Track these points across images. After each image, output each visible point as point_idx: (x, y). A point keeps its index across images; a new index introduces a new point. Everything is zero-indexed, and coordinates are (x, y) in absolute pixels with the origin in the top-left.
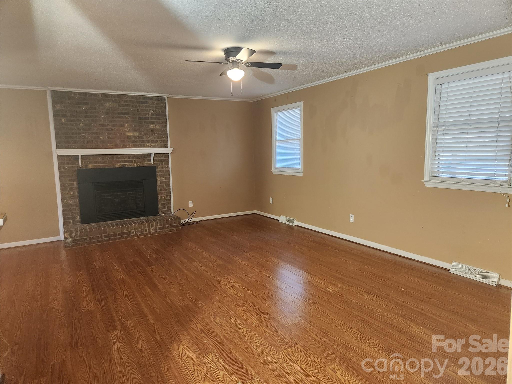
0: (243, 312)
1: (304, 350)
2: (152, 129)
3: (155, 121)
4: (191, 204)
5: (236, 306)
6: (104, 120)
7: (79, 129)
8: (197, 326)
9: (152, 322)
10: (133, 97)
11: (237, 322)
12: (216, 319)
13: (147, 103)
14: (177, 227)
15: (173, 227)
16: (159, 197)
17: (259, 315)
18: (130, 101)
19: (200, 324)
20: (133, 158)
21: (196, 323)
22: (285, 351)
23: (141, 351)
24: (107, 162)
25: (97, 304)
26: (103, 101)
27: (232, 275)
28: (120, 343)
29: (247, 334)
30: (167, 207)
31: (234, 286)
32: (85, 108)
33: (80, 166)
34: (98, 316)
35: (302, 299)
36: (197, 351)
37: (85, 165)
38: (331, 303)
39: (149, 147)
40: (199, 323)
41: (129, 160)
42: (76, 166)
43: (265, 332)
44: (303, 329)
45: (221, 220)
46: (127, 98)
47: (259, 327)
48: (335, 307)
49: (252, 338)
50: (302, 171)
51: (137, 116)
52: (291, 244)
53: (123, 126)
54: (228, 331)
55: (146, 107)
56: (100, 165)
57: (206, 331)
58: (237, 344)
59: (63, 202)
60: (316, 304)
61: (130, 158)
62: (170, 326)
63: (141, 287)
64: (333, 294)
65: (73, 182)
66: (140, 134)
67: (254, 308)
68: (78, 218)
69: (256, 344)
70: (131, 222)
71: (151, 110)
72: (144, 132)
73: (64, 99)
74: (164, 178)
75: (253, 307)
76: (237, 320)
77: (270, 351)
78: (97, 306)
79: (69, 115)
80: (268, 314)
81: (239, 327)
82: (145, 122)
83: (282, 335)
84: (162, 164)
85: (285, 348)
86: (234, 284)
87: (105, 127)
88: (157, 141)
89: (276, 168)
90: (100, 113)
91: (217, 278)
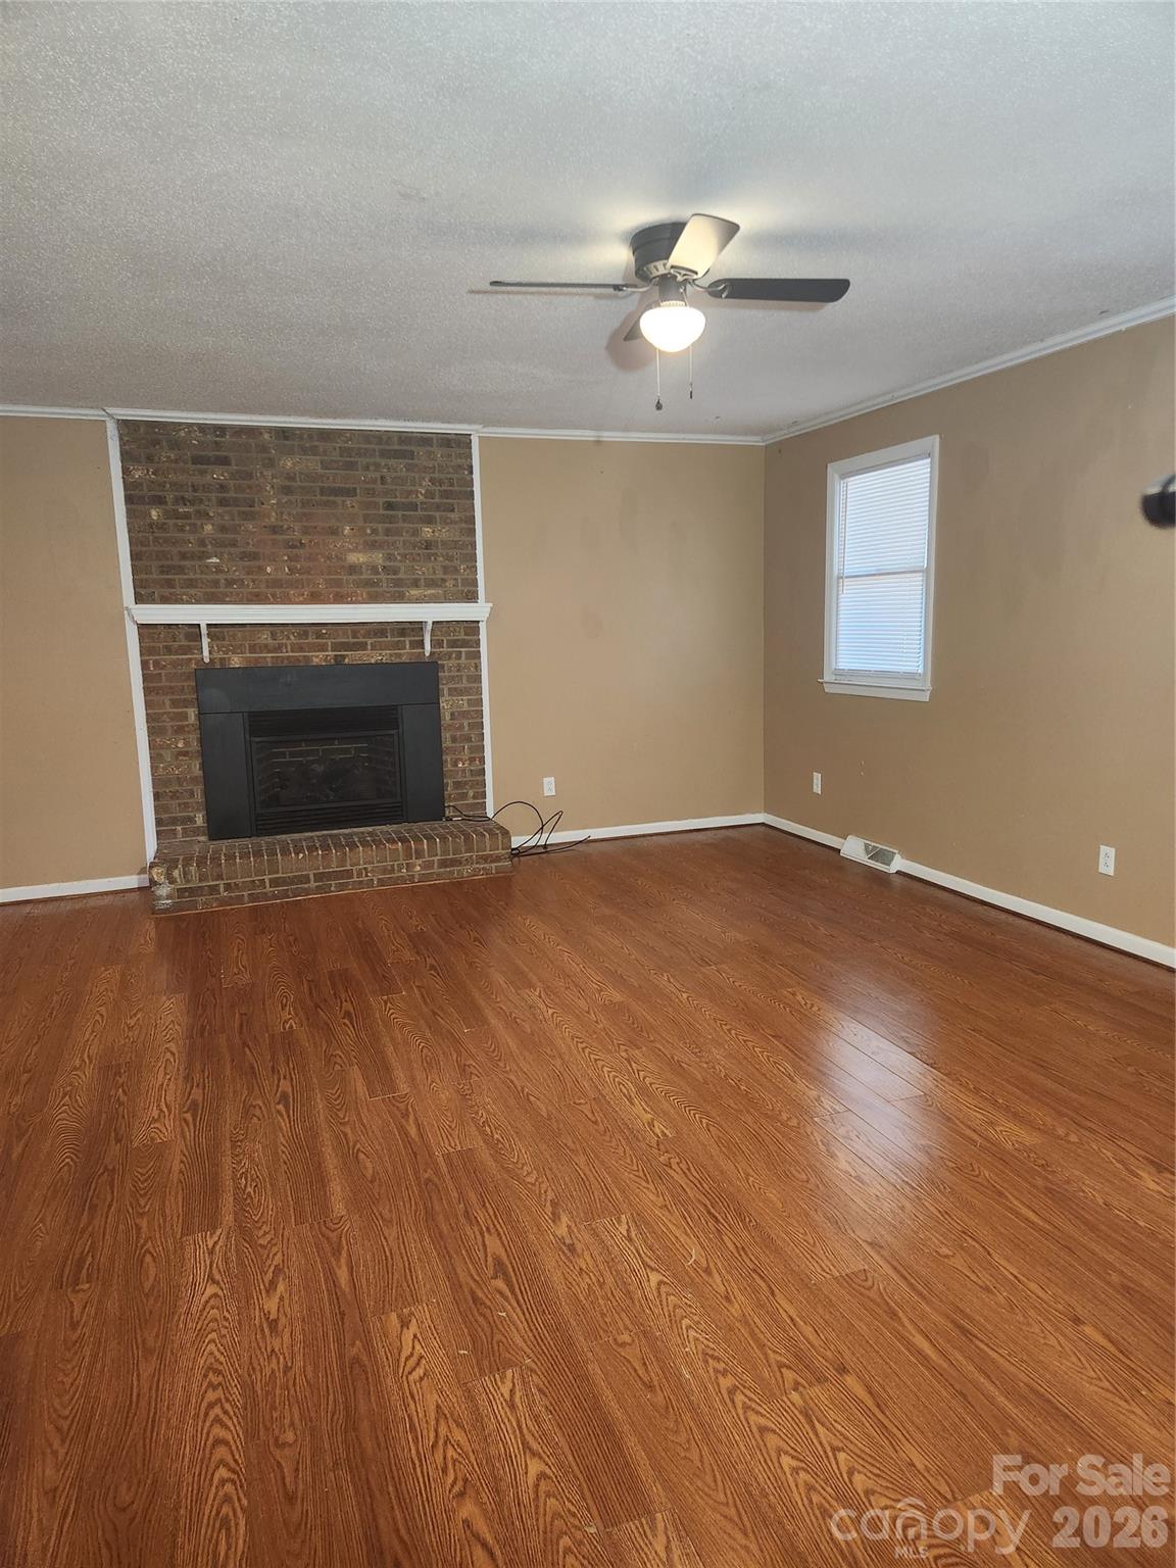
0: (660, 1201)
1: (870, 1402)
2: (426, 541)
3: (437, 514)
4: (549, 786)
5: (637, 1173)
6: (277, 514)
7: (202, 543)
8: (487, 1243)
9: (339, 1208)
10: (367, 436)
11: (630, 1240)
12: (557, 1221)
13: (412, 455)
14: (498, 859)
15: (485, 859)
16: (446, 761)
17: (717, 1221)
18: (360, 449)
19: (499, 1234)
20: (368, 635)
21: (484, 1229)
22: (795, 1396)
23: (273, 1324)
24: (286, 648)
25: (185, 1120)
26: (273, 451)
27: (644, 1049)
28: (214, 1282)
29: (661, 1301)
30: (471, 793)
31: (644, 1091)
32: (218, 474)
33: (207, 660)
34: (176, 1166)
35: (891, 1167)
36: (462, 1352)
37: (221, 655)
38: (1003, 1194)
39: (418, 600)
40: (497, 1230)
41: (355, 640)
42: (191, 659)
43: (727, 1298)
44: (879, 1300)
45: (645, 842)
46: (350, 440)
47: (708, 1271)
48: (1017, 1214)
49: (673, 1318)
50: (928, 686)
51: (381, 501)
52: (872, 941)
53: (334, 532)
54: (593, 1277)
55: (407, 470)
56: (265, 658)
57: (513, 1267)
58: (615, 1340)
59: (154, 768)
60: (943, 1194)
61: (359, 635)
62: (392, 1233)
63: (337, 1067)
64: (1013, 1156)
65: (184, 710)
66: (389, 557)
67: (701, 1188)
68: (200, 819)
69: (687, 1350)
70: (356, 839)
71: (424, 478)
72: (402, 551)
73: (157, 447)
74: (463, 702)
75: (699, 1186)
76: (633, 1234)
77: (736, 1388)
78: (184, 1124)
79: (170, 497)
80: (750, 1221)
81: (636, 1264)
82: (405, 519)
83: (792, 1320)
84: (459, 656)
85: (799, 1383)
86: (648, 1080)
87: (281, 534)
88: (444, 580)
89: (839, 673)
90: (266, 490)
91: (592, 1056)
